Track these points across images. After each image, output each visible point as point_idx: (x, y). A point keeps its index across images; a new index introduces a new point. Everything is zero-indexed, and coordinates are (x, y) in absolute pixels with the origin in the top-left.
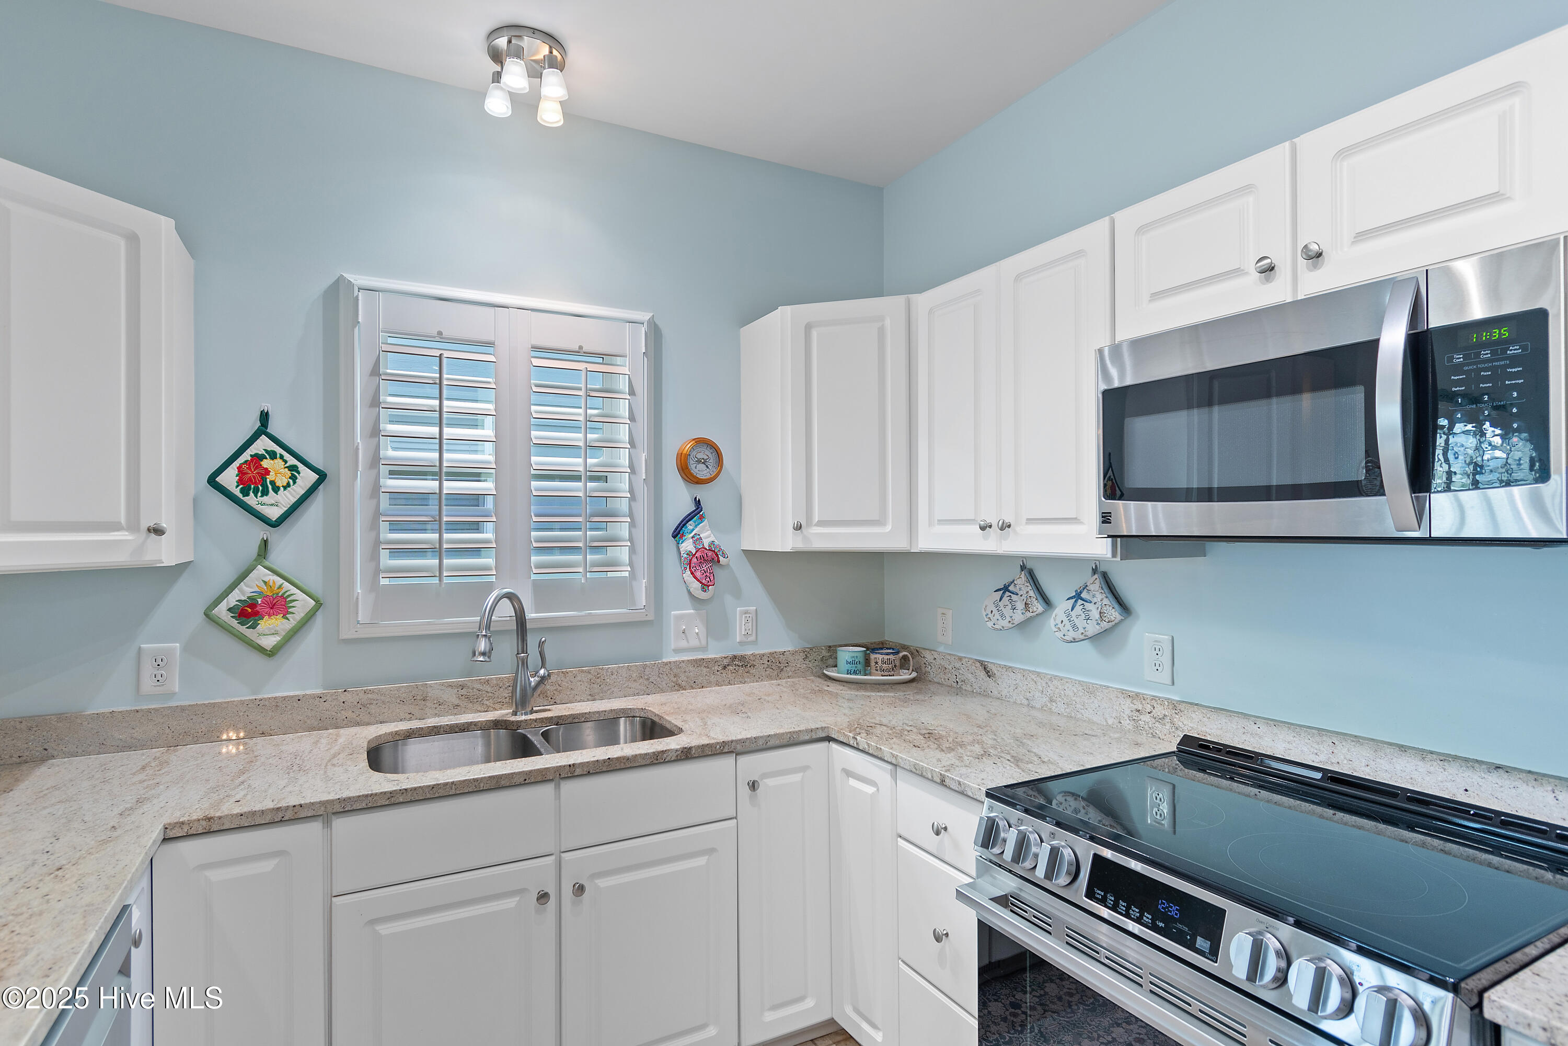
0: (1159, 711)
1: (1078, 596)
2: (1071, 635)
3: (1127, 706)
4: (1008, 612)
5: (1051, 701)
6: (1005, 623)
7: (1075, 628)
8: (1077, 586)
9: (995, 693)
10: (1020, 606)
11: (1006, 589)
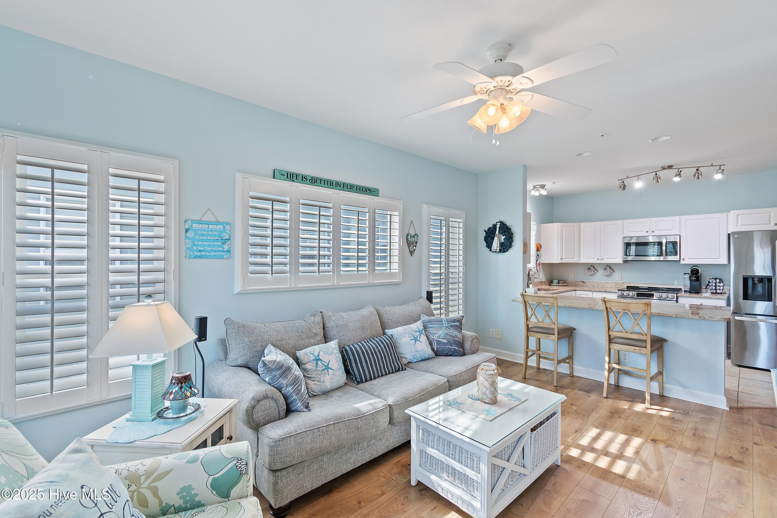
0: (620, 284)
1: (605, 269)
2: (605, 275)
3: (614, 284)
4: (590, 272)
5: (598, 285)
6: (590, 274)
7: (605, 274)
8: (605, 267)
9: (585, 285)
10: (593, 271)
11: (589, 269)
